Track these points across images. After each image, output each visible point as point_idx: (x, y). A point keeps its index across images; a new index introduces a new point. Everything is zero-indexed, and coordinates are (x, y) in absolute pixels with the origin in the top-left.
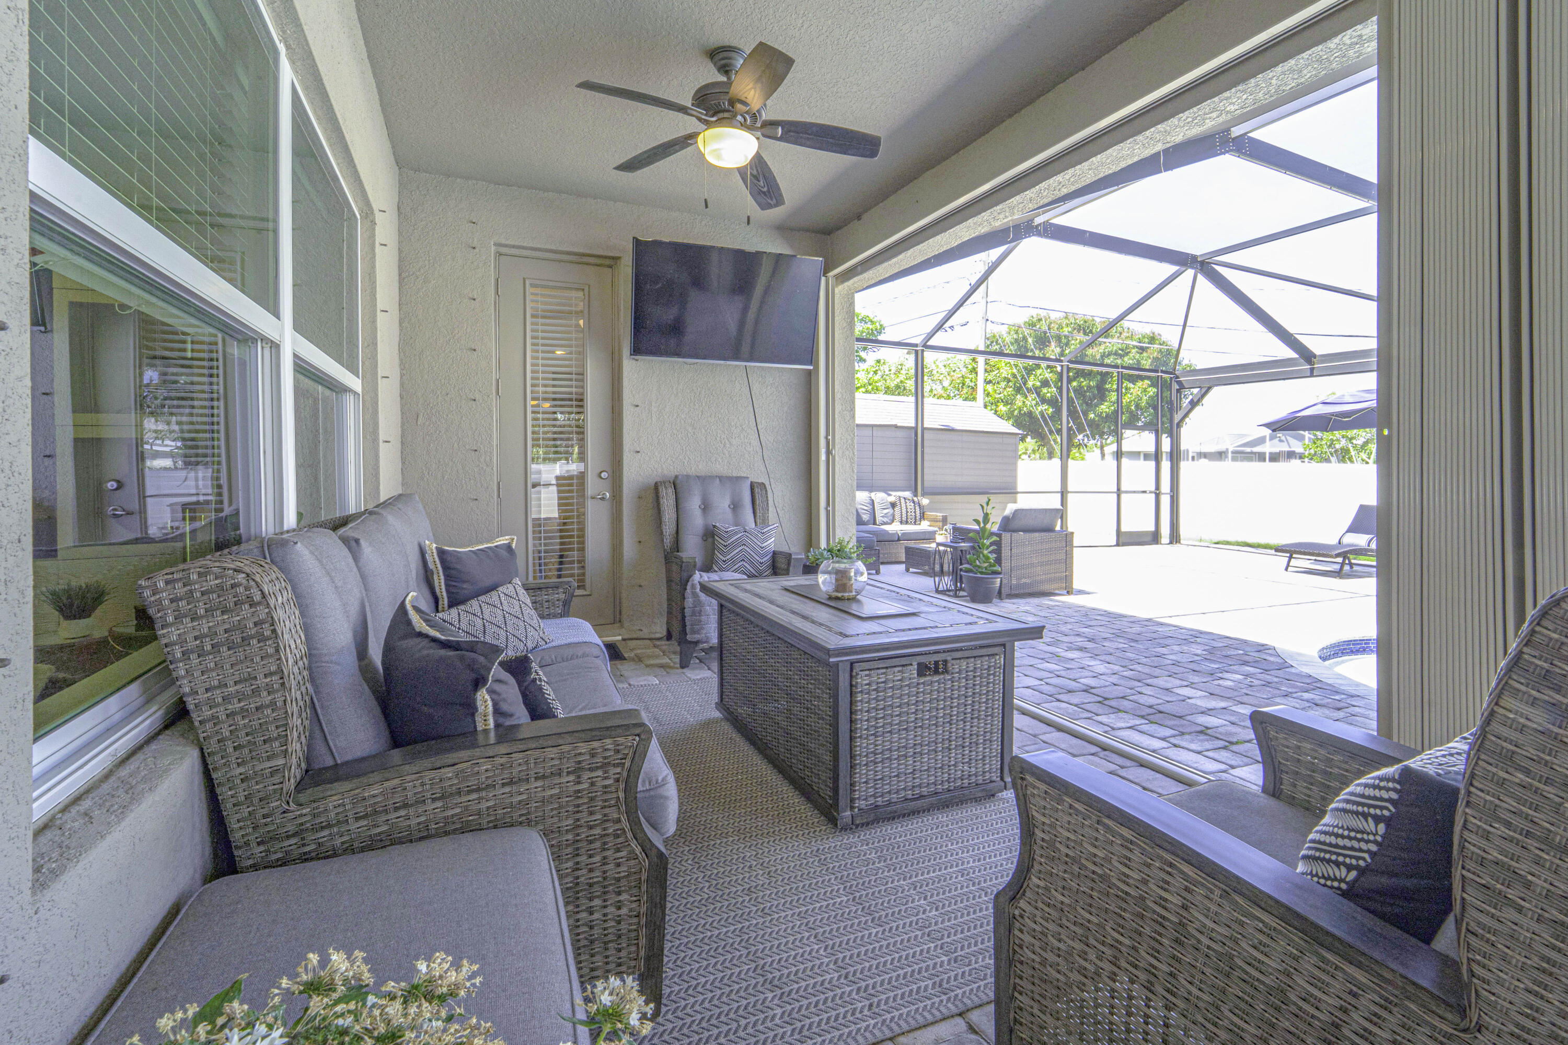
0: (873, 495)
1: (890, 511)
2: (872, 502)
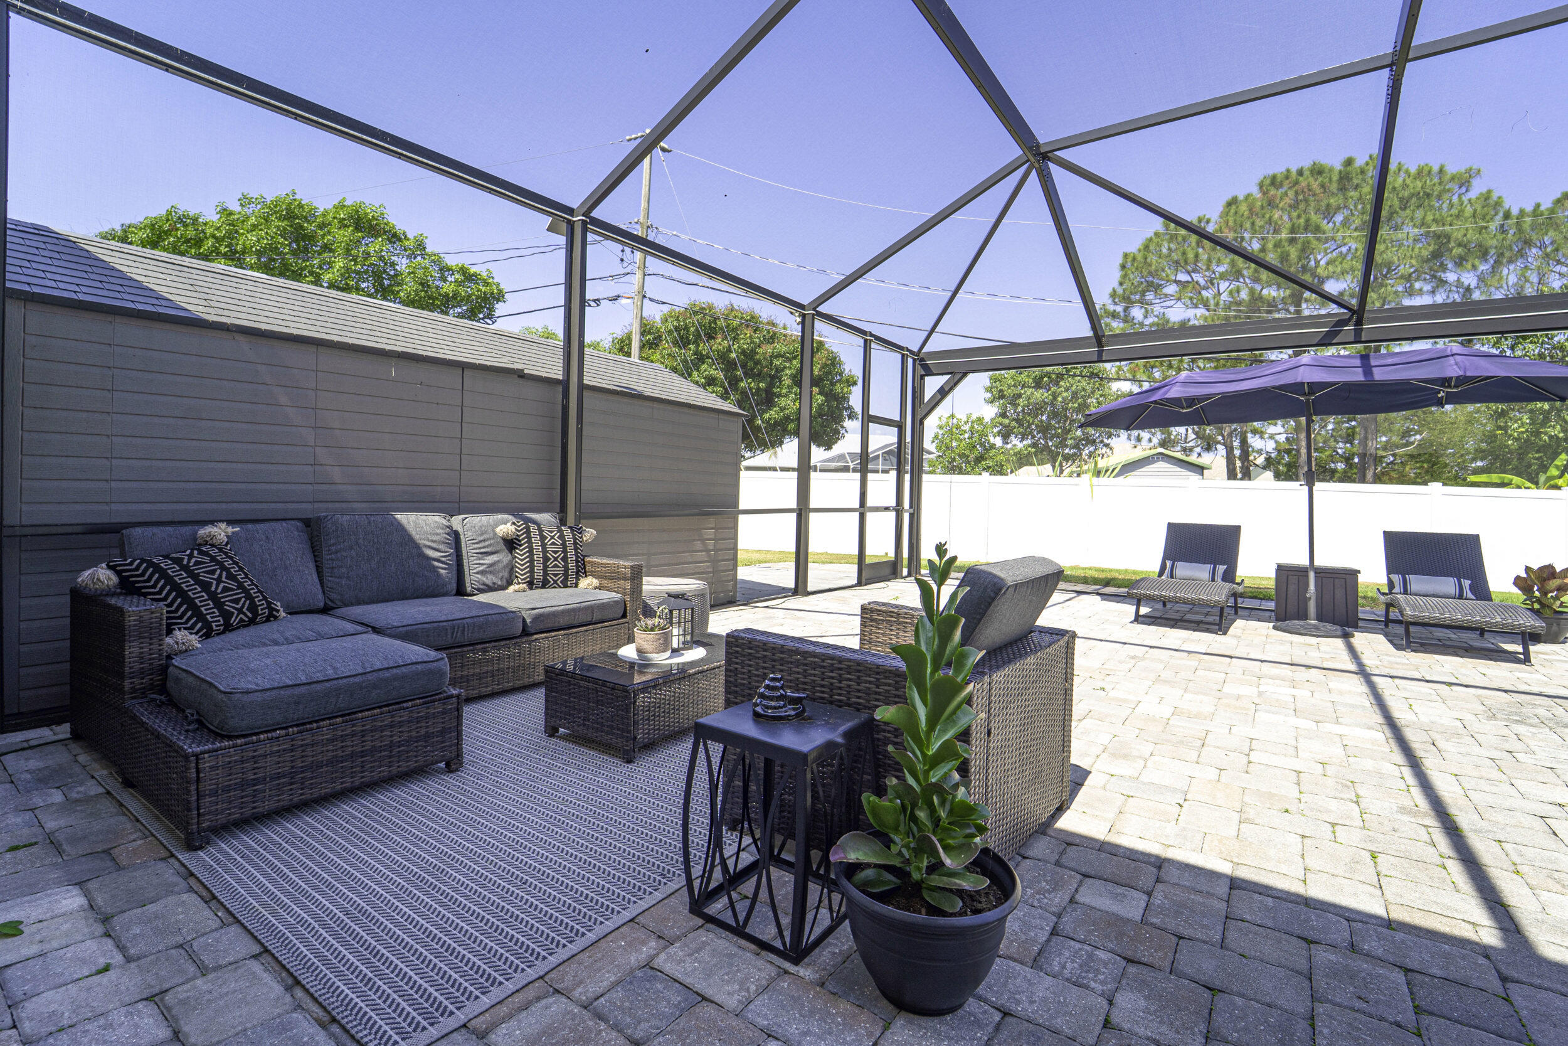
0: (456, 522)
1: (504, 557)
2: (456, 535)
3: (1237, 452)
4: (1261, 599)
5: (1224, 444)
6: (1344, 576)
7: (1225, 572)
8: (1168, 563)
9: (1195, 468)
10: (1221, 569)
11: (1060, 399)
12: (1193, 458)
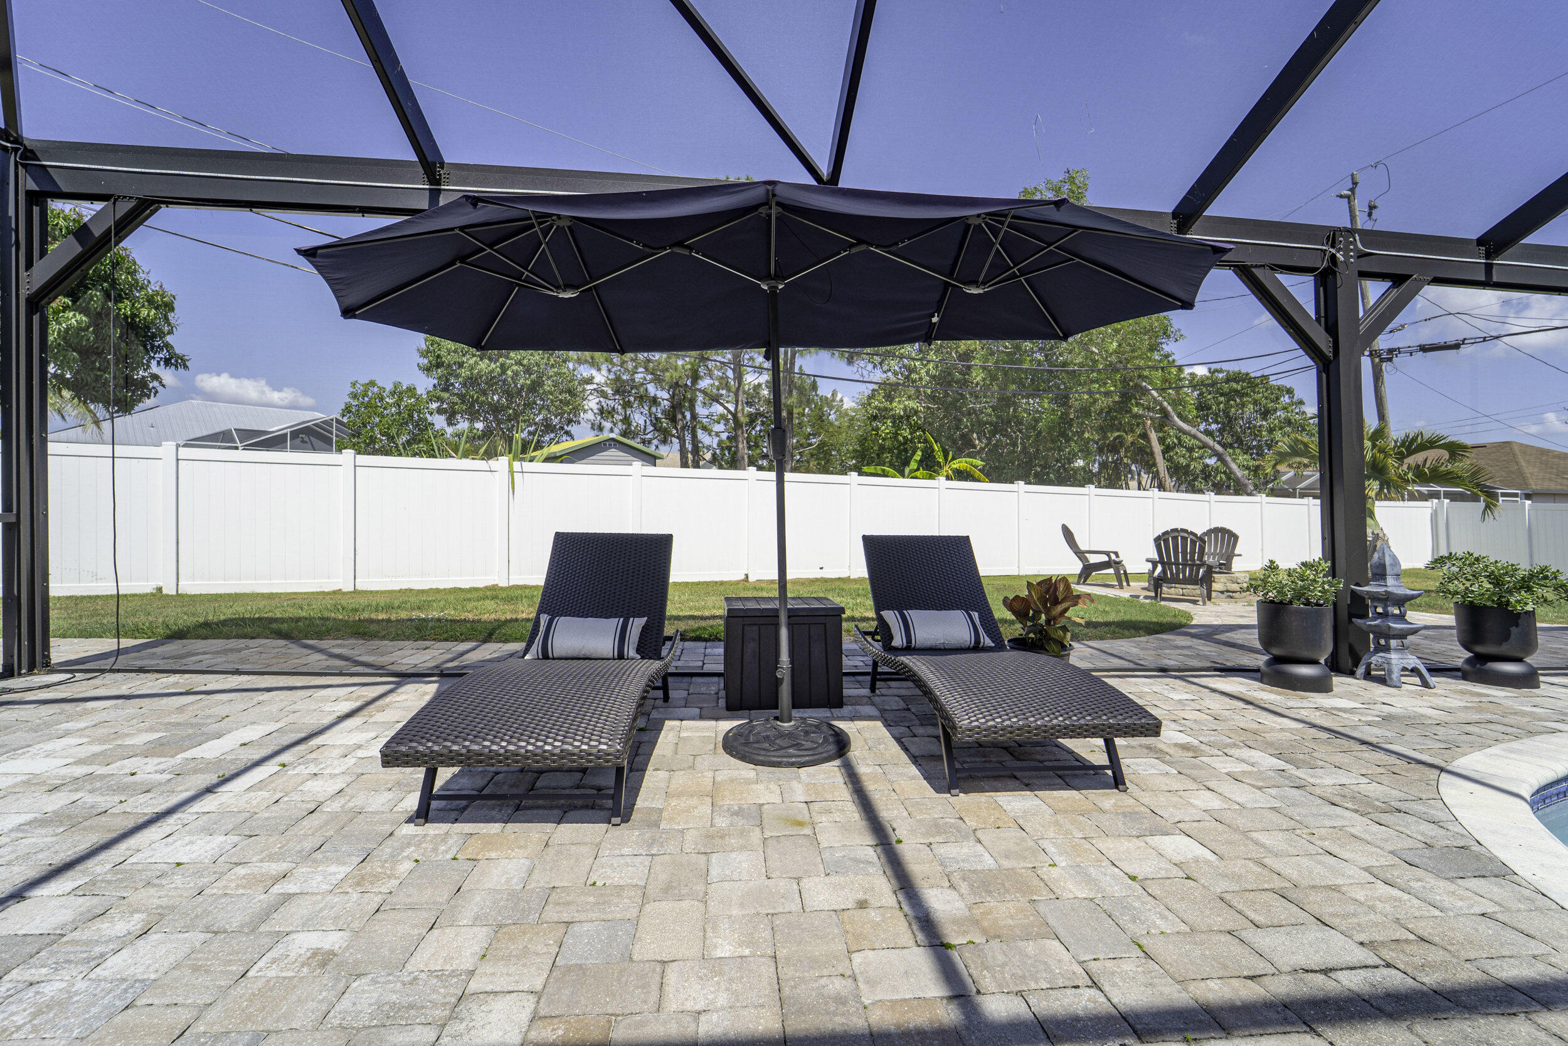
3: (689, 447)
4: (706, 640)
5: (678, 438)
6: (822, 620)
7: (645, 629)
8: (544, 619)
9: (647, 457)
10: (637, 624)
11: (509, 373)
12: (651, 449)
